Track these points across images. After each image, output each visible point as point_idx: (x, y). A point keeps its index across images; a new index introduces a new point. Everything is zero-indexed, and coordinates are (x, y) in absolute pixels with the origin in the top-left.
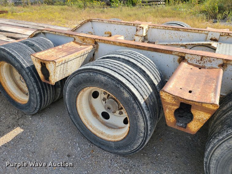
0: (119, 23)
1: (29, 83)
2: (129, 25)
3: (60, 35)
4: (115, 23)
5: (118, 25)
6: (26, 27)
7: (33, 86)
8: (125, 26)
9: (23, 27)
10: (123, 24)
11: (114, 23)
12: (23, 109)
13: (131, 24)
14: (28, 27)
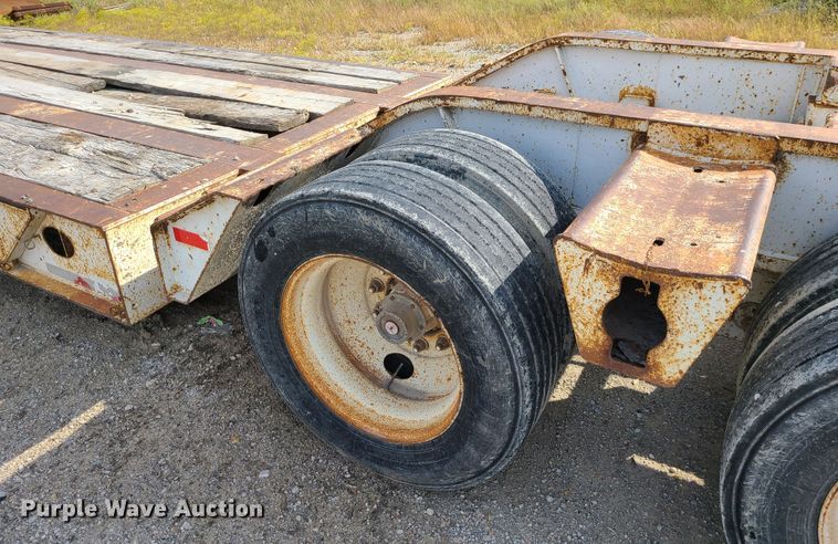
0: (709, 52)
1: (493, 362)
2: (765, 59)
3: (557, 117)
4: (692, 51)
5: (703, 62)
6: (232, 72)
7: (514, 377)
8: (742, 62)
9: (222, 70)
10: (732, 54)
11: (684, 51)
12: (391, 465)
13: (778, 54)
14: (242, 72)
